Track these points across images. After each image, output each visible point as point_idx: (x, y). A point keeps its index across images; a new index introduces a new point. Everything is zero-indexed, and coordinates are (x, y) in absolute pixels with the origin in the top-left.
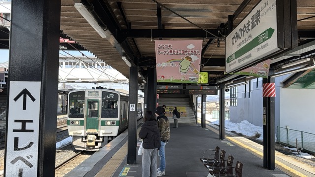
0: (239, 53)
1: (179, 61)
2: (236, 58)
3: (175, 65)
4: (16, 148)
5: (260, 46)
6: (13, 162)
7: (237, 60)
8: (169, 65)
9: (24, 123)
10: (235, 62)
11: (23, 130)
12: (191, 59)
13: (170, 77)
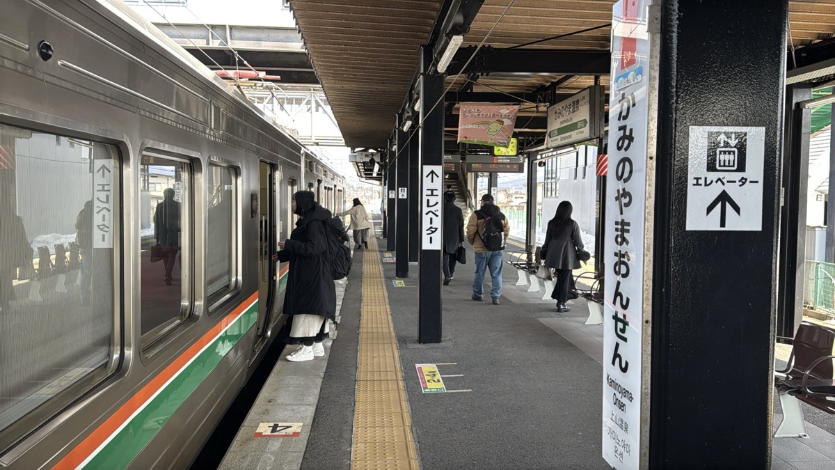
0: (561, 131)
1: (488, 123)
2: (558, 135)
3: (482, 127)
4: (428, 206)
5: (578, 131)
6: (427, 214)
7: (559, 137)
8: (475, 126)
9: (432, 190)
10: (557, 139)
11: (432, 195)
12: (503, 122)
13: (474, 138)
